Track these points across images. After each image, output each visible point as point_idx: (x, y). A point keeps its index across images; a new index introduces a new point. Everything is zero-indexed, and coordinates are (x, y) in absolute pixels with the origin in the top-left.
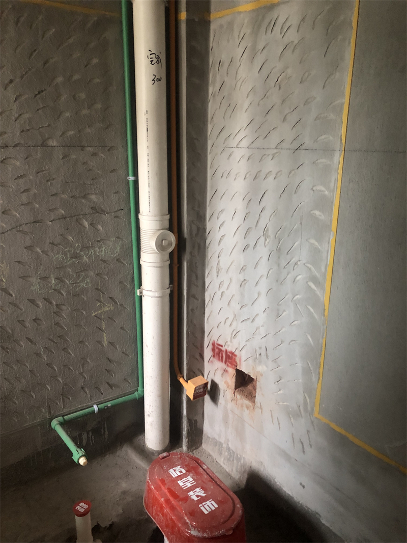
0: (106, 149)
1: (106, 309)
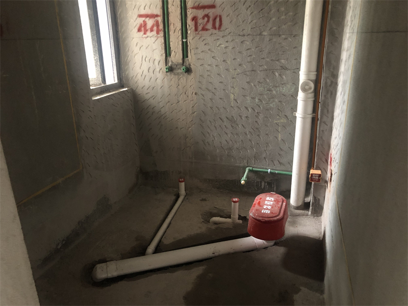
0: (293, 36)
1: (282, 121)
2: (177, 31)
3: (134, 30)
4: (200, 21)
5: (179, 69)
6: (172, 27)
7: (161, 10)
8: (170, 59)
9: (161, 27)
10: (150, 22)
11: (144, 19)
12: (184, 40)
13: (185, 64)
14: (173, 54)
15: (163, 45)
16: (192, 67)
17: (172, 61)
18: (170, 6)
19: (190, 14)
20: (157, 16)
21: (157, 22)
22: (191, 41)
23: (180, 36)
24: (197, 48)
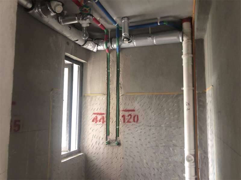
0: (178, 128)
1: (176, 178)
2: (114, 122)
3: (90, 121)
4: (126, 118)
5: (113, 143)
6: (111, 120)
7: (106, 111)
8: (109, 137)
9: (105, 119)
10: (99, 117)
11: (96, 115)
12: (117, 127)
13: (117, 140)
14: (110, 134)
15: (106, 129)
16: (121, 142)
17: (110, 138)
18: (110, 109)
19: (121, 113)
20: (103, 114)
21: (103, 117)
22: (121, 128)
23: (115, 125)
24: (124, 132)
